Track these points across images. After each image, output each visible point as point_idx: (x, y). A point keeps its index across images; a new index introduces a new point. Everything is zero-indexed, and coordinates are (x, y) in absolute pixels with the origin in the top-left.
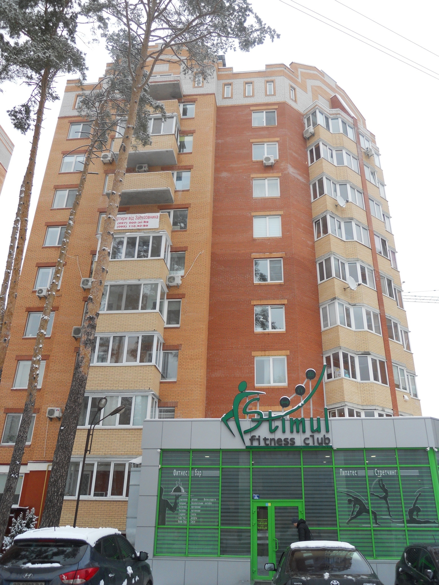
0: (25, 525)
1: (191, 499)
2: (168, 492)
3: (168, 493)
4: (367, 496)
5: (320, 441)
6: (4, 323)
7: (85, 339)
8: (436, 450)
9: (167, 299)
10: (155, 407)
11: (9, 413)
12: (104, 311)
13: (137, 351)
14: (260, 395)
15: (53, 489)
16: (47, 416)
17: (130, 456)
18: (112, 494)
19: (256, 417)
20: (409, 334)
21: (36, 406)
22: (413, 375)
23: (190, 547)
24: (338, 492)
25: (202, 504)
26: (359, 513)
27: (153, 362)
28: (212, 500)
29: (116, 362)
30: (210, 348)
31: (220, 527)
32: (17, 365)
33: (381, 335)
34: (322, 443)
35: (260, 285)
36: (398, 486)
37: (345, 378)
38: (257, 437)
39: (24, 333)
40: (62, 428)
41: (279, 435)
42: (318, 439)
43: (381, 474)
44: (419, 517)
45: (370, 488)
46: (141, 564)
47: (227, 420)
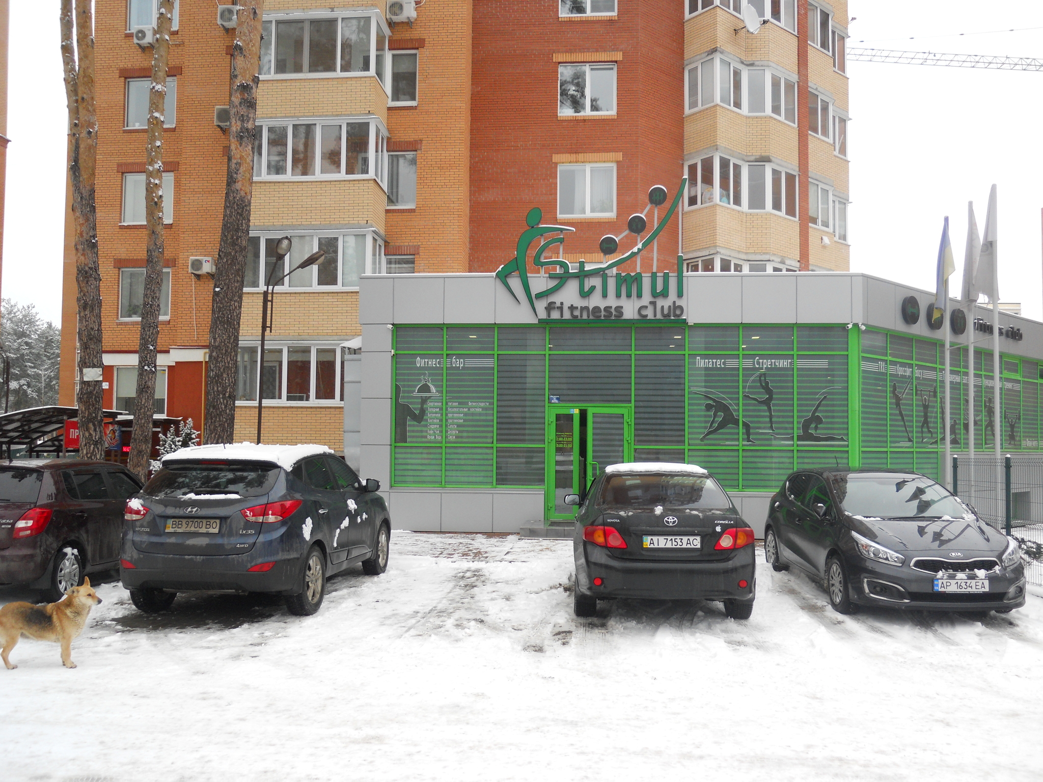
0: (180, 443)
1: (447, 404)
2: (409, 392)
3: (410, 395)
4: (738, 399)
5: (666, 312)
6: (80, 99)
7: (239, 128)
8: (863, 328)
9: (389, 49)
10: (380, 255)
11: (122, 267)
12: (269, 75)
13: (340, 153)
14: (566, 233)
15: (216, 388)
16: (190, 271)
17: (342, 337)
18: (318, 397)
19: (558, 270)
20: (849, 123)
21: (168, 254)
22: (844, 201)
23: (448, 473)
24: (689, 393)
25: (466, 410)
26: (722, 425)
27: (371, 174)
28: (482, 405)
29: (304, 173)
30: (474, 146)
31: (495, 445)
32: (122, 182)
33: (796, 125)
34: (669, 315)
35: (570, 22)
36: (792, 384)
37: (721, 204)
38: (558, 304)
39: (124, 121)
40: (217, 289)
41: (596, 301)
42: (663, 307)
43: (765, 366)
44: (818, 431)
45: (744, 387)
46: (369, 496)
47: (506, 277)
